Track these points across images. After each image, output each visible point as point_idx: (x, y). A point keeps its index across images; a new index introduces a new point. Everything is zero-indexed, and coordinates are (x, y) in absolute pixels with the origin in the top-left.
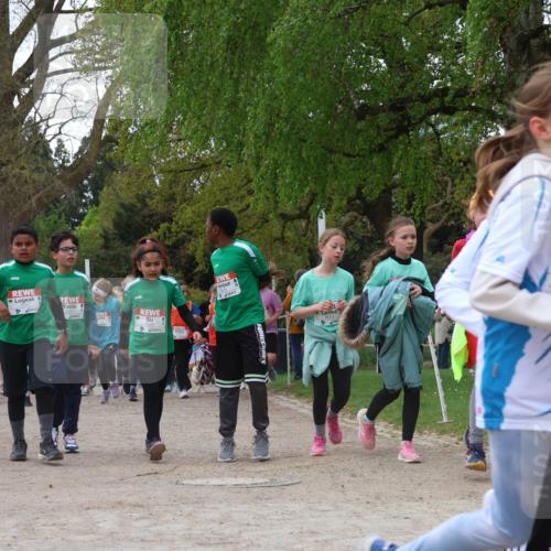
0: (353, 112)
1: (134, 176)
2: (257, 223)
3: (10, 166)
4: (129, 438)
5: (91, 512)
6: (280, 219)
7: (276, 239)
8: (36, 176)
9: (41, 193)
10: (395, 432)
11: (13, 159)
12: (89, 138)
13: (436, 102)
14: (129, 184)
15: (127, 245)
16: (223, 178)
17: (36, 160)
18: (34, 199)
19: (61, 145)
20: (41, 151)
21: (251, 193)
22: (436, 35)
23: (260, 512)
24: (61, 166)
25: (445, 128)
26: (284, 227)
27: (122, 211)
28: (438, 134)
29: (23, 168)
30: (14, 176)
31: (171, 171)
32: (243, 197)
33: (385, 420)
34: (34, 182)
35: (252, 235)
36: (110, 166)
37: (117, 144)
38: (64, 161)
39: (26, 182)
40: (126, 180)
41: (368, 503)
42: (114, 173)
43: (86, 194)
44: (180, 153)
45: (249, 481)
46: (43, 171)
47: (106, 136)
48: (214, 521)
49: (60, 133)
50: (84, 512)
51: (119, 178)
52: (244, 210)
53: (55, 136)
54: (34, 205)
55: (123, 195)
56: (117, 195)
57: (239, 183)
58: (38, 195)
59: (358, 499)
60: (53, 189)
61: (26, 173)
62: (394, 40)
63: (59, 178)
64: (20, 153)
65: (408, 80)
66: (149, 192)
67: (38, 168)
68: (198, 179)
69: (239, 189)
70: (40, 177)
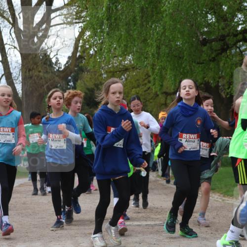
0: (199, 42)
1: (93, 74)
2: (153, 97)
3: (33, 71)
4: (93, 202)
5: (77, 238)
6: (164, 94)
7: (162, 104)
8: (46, 75)
9: (49, 83)
10: (224, 198)
11: (35, 67)
12: (71, 56)
13: (240, 37)
14: (90, 78)
15: (90, 108)
16: (136, 75)
17: (46, 68)
18: (45, 86)
19: (57, 60)
20: (48, 63)
21: (149, 82)
22: (240, 3)
23: (159, 238)
24: (58, 70)
25: (245, 49)
26: (166, 99)
27: (87, 91)
28: (241, 52)
29: (40, 72)
30: (36, 76)
31: (110, 72)
32: (146, 84)
33: (218, 192)
34: (45, 78)
35: (151, 102)
36: (81, 70)
37: (85, 59)
38: (59, 68)
39: (41, 78)
40: (89, 76)
41: (212, 233)
42: (84, 73)
43: (70, 84)
44: (116, 63)
45: (153, 223)
46: (49, 73)
47: (79, 56)
48: (136, 242)
49: (57, 54)
50: (73, 238)
51: (86, 76)
52: (147, 90)
53: (55, 56)
54: (46, 89)
55: (88, 84)
56: (85, 84)
57: (144, 78)
58: (47, 85)
59: (207, 232)
60: (54, 81)
61: (41, 74)
62: (219, 6)
63: (57, 76)
64: (38, 64)
65: (227, 25)
66: (101, 83)
67: (47, 72)
68: (124, 76)
69: (144, 80)
70: (48, 76)
